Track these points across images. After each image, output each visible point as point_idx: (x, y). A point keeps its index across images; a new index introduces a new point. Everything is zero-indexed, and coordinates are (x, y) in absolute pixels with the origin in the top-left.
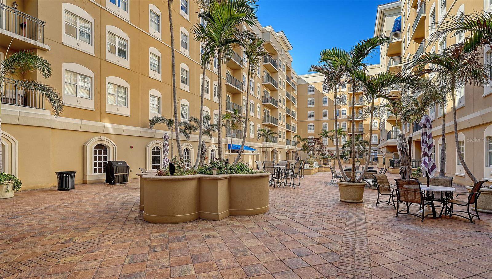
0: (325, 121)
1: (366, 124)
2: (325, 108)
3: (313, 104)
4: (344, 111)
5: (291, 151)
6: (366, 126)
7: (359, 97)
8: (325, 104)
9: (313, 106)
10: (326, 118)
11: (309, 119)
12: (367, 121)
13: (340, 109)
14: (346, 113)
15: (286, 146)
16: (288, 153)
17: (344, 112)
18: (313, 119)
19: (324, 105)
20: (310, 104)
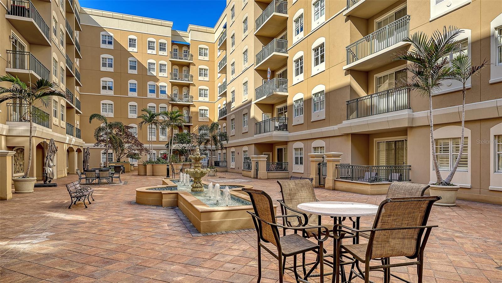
0: (133, 99)
1: (195, 112)
2: (133, 76)
3: (110, 66)
4: (163, 86)
5: (75, 149)
6: (194, 114)
7: (183, 70)
8: (133, 70)
9: (111, 70)
10: (135, 94)
11: (103, 92)
12: (195, 106)
13: (157, 84)
14: (166, 90)
15: (68, 137)
16: (70, 150)
17: (163, 89)
18: (111, 93)
19: (130, 71)
20: (104, 65)
